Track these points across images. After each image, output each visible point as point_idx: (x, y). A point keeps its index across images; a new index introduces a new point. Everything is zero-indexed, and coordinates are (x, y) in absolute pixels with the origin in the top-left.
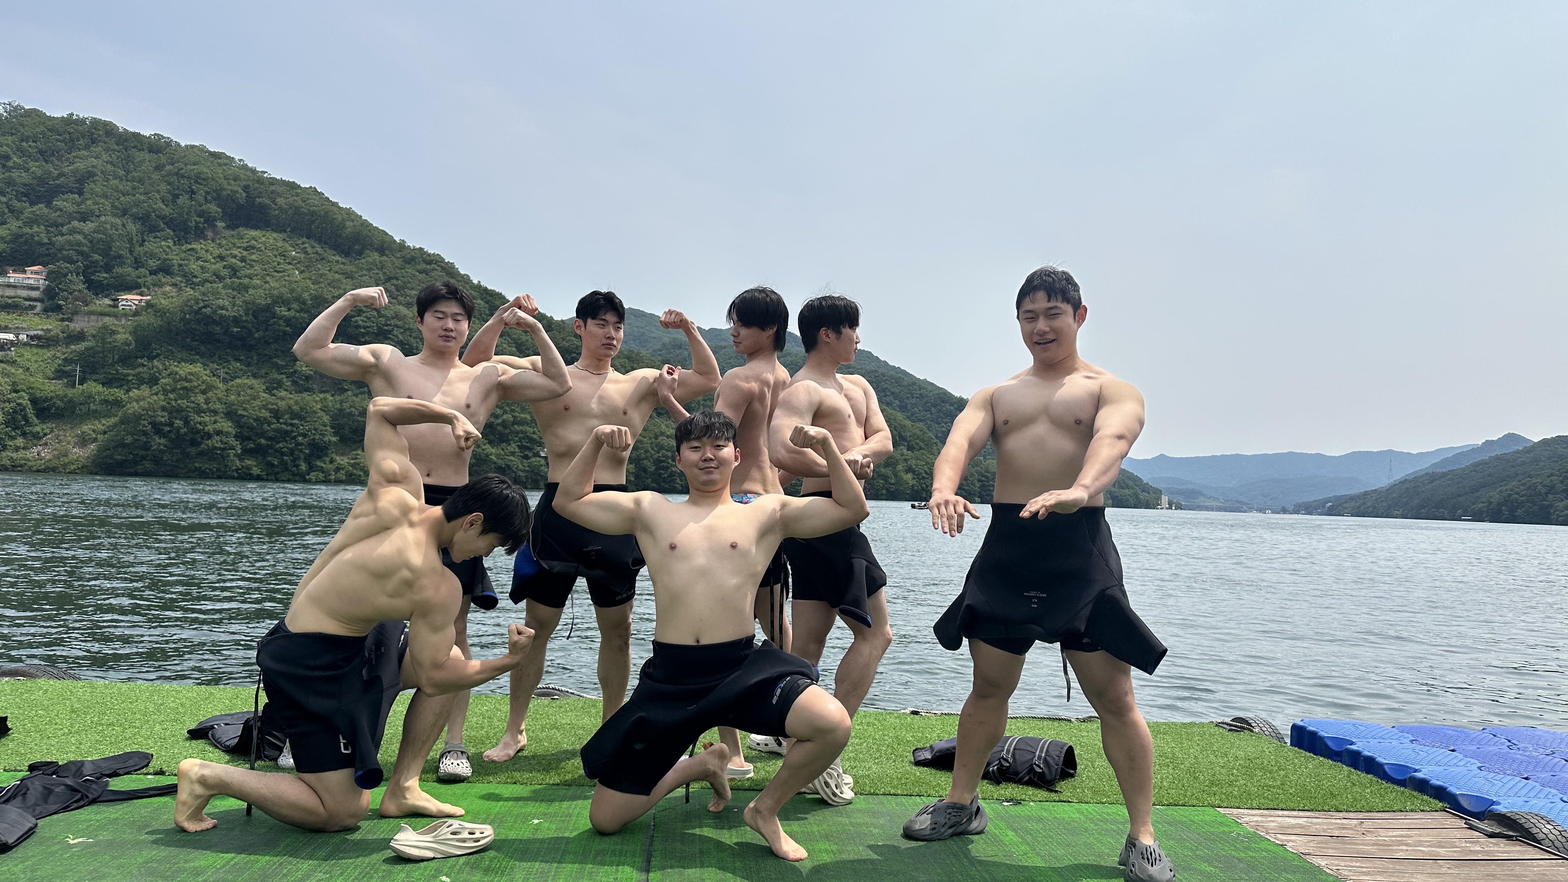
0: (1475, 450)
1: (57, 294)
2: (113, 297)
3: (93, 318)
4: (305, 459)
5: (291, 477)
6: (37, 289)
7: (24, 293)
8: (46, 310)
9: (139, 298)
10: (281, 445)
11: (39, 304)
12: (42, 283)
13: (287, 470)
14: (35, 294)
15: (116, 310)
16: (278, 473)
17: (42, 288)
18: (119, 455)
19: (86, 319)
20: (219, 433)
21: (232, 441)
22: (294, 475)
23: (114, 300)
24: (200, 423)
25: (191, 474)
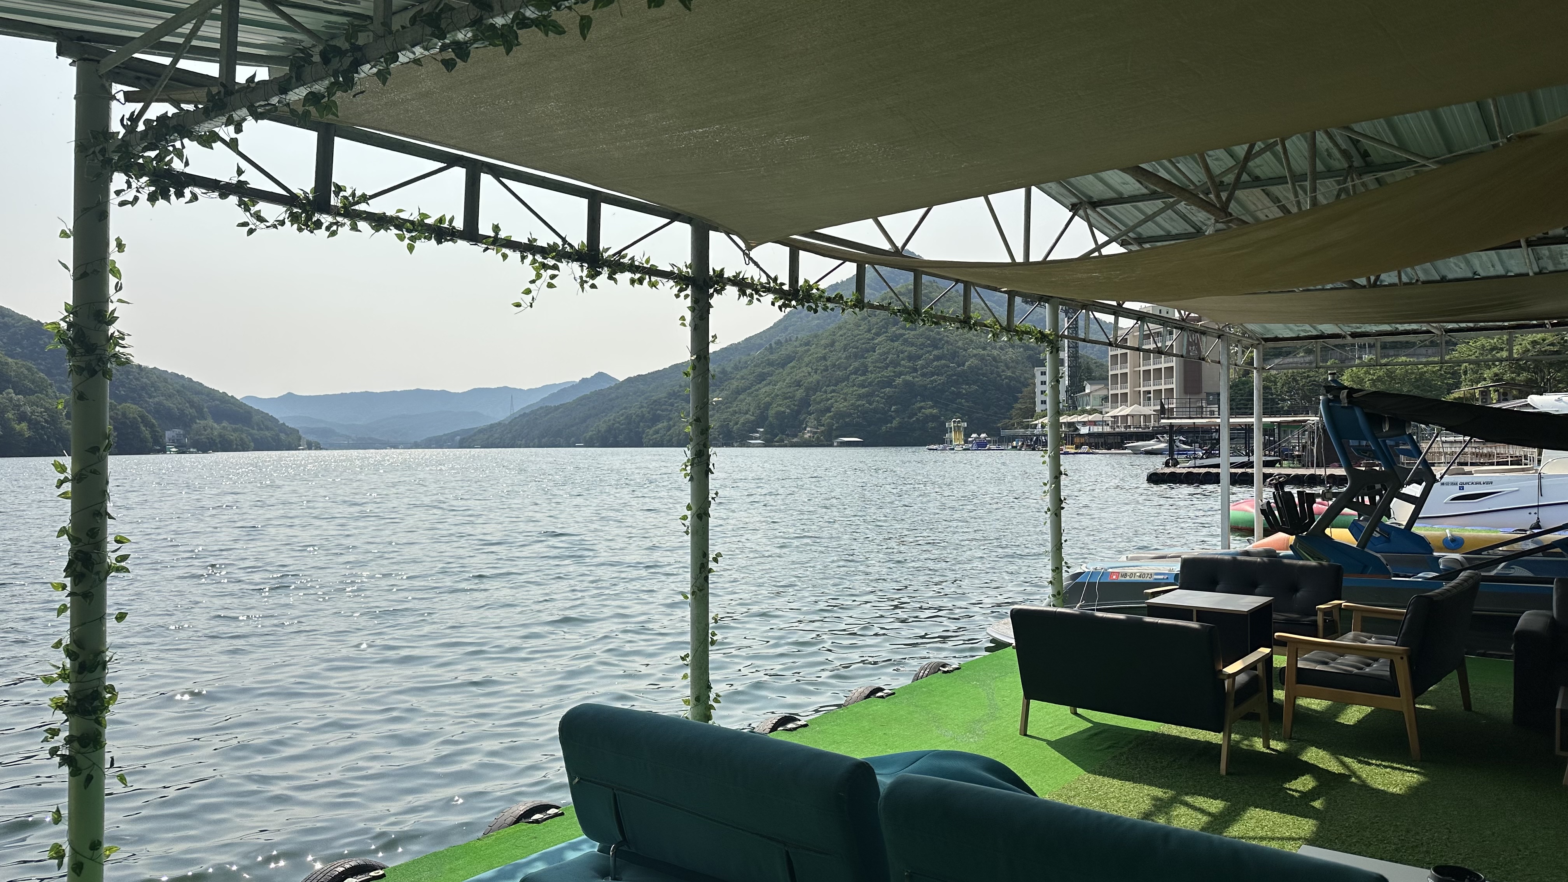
0: (574, 387)
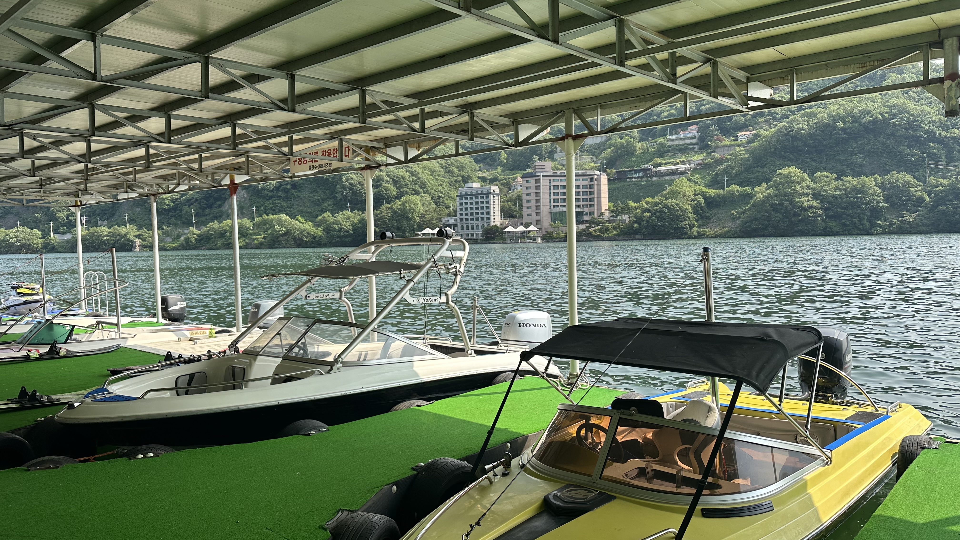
1: (705, 139)
2: (734, 135)
3: (726, 149)
4: (867, 219)
5: (859, 232)
6: (695, 138)
7: (688, 141)
8: (700, 149)
9: (748, 133)
10: (851, 211)
11: (696, 146)
12: (697, 134)
13: (856, 227)
14: (694, 141)
15: (737, 142)
16: (850, 229)
17: (697, 137)
18: (755, 225)
19: (722, 150)
20: (811, 207)
21: (820, 212)
22: (860, 230)
23: (734, 137)
24: (799, 202)
25: (795, 234)
